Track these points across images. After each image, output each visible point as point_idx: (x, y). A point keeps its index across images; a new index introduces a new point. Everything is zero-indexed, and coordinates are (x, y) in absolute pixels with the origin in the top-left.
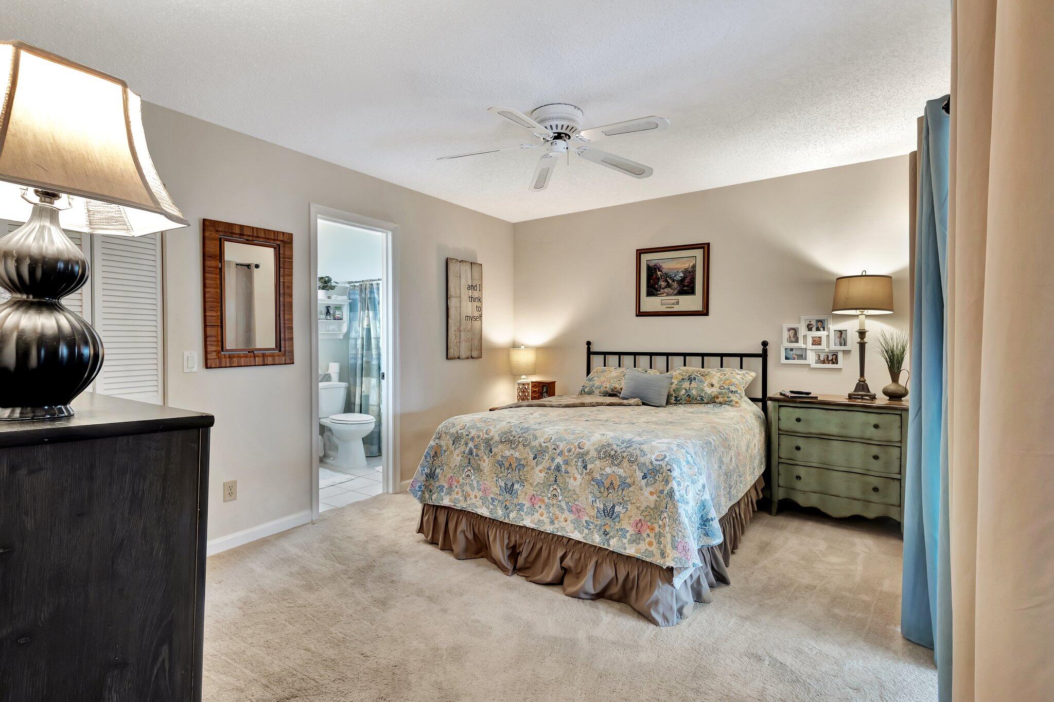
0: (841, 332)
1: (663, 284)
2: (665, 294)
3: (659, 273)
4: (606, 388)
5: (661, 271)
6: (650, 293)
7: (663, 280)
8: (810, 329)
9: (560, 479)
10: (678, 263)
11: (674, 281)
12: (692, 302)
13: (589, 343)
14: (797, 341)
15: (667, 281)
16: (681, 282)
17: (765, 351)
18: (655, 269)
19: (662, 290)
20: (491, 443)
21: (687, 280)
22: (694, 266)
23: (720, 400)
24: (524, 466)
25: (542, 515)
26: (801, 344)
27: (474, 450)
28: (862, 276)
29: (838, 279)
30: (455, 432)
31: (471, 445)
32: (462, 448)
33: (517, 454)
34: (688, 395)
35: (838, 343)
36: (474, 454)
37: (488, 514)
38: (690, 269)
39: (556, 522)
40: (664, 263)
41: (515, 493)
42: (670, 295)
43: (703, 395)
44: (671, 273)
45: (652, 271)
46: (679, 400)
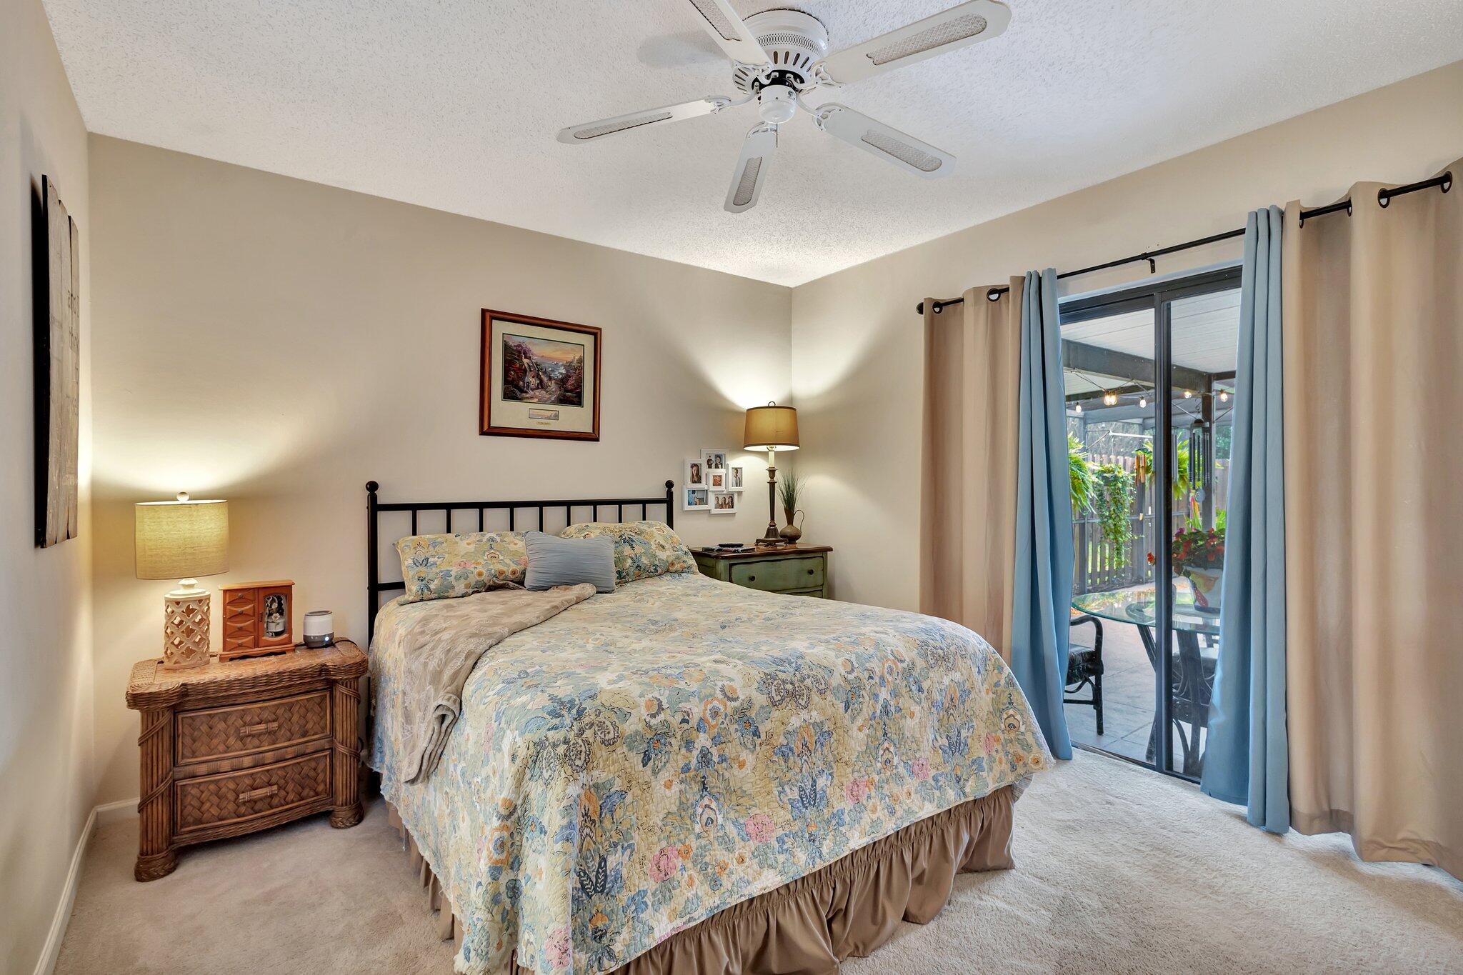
0: (736, 469)
1: (533, 382)
2: (536, 400)
3: (526, 361)
4: (480, 574)
5: (529, 358)
6: (508, 396)
7: (533, 374)
8: (710, 467)
9: (892, 730)
10: (557, 351)
11: (550, 379)
12: (574, 418)
13: (372, 487)
14: (699, 481)
15: (538, 376)
16: (562, 382)
17: (670, 494)
18: (520, 352)
19: (531, 393)
20: (753, 716)
21: (571, 381)
22: (581, 361)
23: (677, 567)
24: (830, 733)
25: (874, 811)
26: (702, 486)
27: (714, 751)
28: (769, 407)
29: (748, 410)
30: (640, 727)
31: (703, 740)
32: (679, 759)
33: (815, 716)
34: (638, 566)
35: (734, 484)
36: (716, 759)
37: (778, 878)
38: (575, 364)
39: (897, 807)
40: (535, 344)
41: (822, 798)
42: (544, 403)
43: (657, 563)
44: (546, 365)
45: (513, 356)
46: (624, 577)
